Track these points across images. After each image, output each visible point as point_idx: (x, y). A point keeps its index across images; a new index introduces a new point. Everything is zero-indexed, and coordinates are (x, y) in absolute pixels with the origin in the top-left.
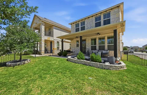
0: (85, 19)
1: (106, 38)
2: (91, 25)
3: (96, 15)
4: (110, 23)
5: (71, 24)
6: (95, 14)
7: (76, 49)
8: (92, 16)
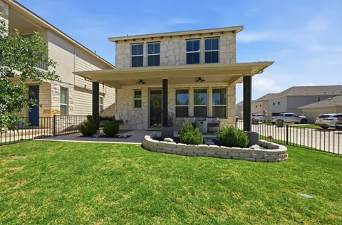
0: (162, 37)
1: (210, 91)
2: (177, 57)
3: (191, 35)
4: (217, 61)
5: (117, 42)
6: (186, 33)
7: (132, 113)
8: (181, 36)
